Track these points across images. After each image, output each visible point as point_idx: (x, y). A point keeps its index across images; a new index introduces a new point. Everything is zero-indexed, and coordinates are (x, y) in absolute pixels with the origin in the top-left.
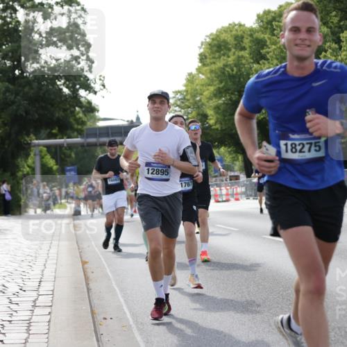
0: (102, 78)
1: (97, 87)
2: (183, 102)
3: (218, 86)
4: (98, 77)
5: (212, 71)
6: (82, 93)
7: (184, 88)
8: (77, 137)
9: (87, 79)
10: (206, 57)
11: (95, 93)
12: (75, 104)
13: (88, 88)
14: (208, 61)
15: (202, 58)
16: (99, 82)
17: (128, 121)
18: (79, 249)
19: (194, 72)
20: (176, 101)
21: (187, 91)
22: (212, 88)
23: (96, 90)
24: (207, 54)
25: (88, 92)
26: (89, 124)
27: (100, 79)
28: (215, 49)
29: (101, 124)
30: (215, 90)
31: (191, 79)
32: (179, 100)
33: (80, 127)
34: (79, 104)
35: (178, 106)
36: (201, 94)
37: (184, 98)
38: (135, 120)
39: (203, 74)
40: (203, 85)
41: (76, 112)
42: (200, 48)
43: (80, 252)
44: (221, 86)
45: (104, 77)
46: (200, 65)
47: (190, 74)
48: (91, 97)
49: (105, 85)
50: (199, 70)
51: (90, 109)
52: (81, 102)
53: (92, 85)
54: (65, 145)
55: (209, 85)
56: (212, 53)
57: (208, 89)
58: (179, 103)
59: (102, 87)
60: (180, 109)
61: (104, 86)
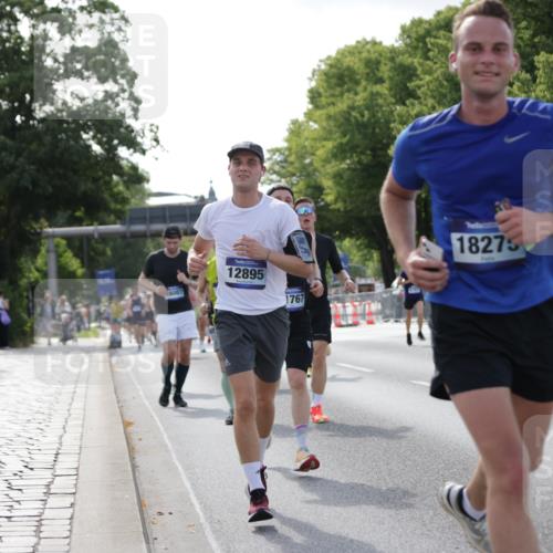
0: (154, 129)
1: (146, 142)
2: (283, 167)
3: (339, 141)
4: (148, 127)
5: (329, 117)
6: (123, 152)
7: (285, 145)
8: (115, 223)
9: (130, 130)
10: (320, 95)
11: (144, 152)
12: (111, 170)
13: (132, 144)
14: (323, 100)
15: (314, 96)
16: (149, 135)
17: (196, 197)
18: (118, 402)
19: (301, 118)
20: (273, 164)
21: (289, 149)
22: (330, 145)
23: (145, 147)
24: (321, 90)
25: (132, 150)
26: (134, 203)
27: (152, 131)
28: (334, 81)
29: (153, 202)
30: (334, 147)
31: (296, 130)
32: (278, 163)
33: (119, 207)
34: (119, 170)
35: (275, 172)
36: (313, 154)
37: (285, 161)
38: (207, 196)
39: (315, 122)
40: (315, 139)
41: (113, 183)
42: (310, 79)
43: (121, 408)
44: (345, 140)
45: (157, 128)
46: (310, 106)
47: (295, 122)
48: (136, 158)
49: (160, 139)
50: (309, 115)
51: (136, 178)
52: (121, 167)
53: (139, 139)
54: (96, 236)
55: (325, 139)
56: (330, 87)
57: (323, 146)
58: (277, 168)
59: (154, 143)
60: (278, 178)
61: (156, 140)
